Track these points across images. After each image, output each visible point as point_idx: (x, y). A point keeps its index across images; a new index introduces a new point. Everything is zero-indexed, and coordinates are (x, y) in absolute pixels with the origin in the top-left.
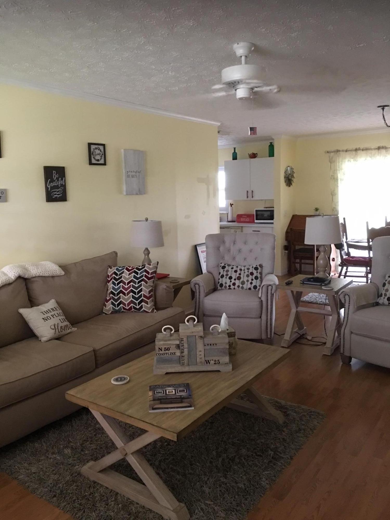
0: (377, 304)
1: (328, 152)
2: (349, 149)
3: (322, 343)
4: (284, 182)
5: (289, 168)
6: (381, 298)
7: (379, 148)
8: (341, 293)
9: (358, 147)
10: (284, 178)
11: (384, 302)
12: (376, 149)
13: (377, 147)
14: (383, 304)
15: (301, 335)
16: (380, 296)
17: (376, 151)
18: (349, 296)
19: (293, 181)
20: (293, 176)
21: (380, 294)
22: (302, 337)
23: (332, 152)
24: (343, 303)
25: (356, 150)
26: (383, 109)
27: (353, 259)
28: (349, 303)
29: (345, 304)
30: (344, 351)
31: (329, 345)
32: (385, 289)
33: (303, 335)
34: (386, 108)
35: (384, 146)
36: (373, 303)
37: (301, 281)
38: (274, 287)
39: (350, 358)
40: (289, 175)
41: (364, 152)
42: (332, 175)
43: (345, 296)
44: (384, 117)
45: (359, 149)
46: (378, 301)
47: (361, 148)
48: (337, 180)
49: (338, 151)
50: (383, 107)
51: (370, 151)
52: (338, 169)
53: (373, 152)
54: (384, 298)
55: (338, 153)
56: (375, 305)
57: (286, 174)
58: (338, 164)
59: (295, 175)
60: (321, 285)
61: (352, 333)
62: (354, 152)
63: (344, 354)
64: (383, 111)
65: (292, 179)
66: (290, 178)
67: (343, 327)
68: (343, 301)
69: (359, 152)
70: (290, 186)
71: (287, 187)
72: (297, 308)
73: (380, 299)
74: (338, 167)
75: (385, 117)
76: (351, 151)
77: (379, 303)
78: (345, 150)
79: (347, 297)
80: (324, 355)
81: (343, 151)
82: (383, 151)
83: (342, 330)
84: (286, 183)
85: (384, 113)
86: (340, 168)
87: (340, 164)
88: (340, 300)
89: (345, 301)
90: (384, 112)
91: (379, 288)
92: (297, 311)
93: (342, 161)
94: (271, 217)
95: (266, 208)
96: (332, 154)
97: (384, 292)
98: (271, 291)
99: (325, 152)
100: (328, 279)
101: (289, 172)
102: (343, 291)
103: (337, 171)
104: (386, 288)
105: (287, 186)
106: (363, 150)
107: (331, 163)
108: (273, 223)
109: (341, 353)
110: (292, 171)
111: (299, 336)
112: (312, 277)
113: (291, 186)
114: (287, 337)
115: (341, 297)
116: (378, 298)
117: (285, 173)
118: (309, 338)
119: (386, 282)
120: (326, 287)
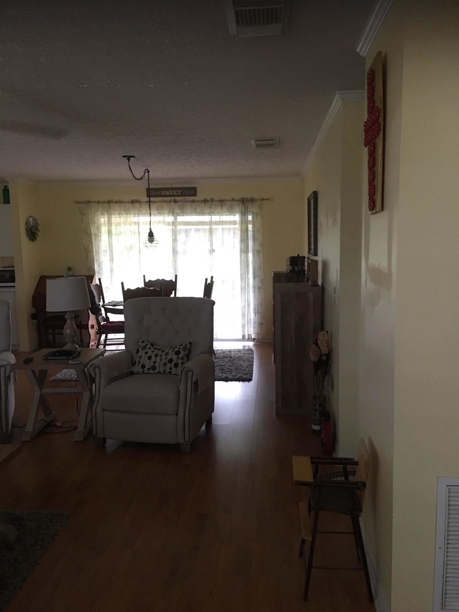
0: (132, 373)
1: (77, 202)
2: (101, 201)
3: (74, 428)
4: (26, 236)
5: (31, 218)
6: (135, 366)
7: (133, 202)
8: (90, 366)
9: (110, 199)
10: (26, 231)
11: (138, 371)
12: (130, 202)
13: (131, 201)
14: (138, 373)
15: (49, 422)
16: (134, 364)
17: (130, 204)
18: (99, 368)
19: (38, 235)
20: (37, 229)
21: (134, 362)
22: (50, 424)
23: (83, 203)
24: (94, 378)
25: (109, 202)
26: (129, 160)
27: (111, 325)
28: (100, 377)
29: (95, 378)
30: (96, 433)
31: (81, 428)
32: (138, 356)
33: (52, 421)
34: (132, 158)
35: (138, 199)
36: (128, 373)
37: (44, 356)
38: (8, 368)
39: (104, 440)
40: (32, 227)
41: (118, 205)
42: (84, 230)
43: (95, 369)
44: (130, 168)
45: (112, 202)
46: (132, 370)
47: (114, 200)
48: (91, 235)
49: (89, 202)
50: (129, 158)
51: (123, 205)
52: (91, 222)
53: (127, 205)
54: (138, 366)
55: (89, 204)
56: (129, 374)
57: (27, 226)
58: (90, 217)
59: (39, 227)
60: (68, 359)
61: (104, 410)
62: (107, 204)
63: (97, 436)
64: (129, 161)
65: (37, 232)
66: (33, 231)
67: (94, 405)
68: (93, 375)
69: (112, 204)
70: (33, 241)
71: (30, 242)
72: (41, 391)
73: (134, 368)
74: (90, 220)
75: (132, 169)
76: (103, 202)
77: (134, 372)
78: (97, 201)
79: (97, 370)
80: (75, 441)
81: (94, 202)
82: (137, 205)
83: (93, 408)
84: (28, 236)
85: (130, 165)
86: (93, 221)
87: (92, 217)
88: (90, 375)
89: (96, 374)
90: (130, 163)
91: (133, 356)
92: (41, 394)
93: (94, 214)
94: (12, 279)
95: (5, 267)
96: (83, 205)
97: (137, 360)
98: (5, 373)
99: (74, 202)
100: (77, 351)
101: (32, 224)
102: (92, 364)
103: (90, 225)
104: (139, 354)
105: (30, 240)
106: (116, 202)
107: (82, 215)
108: (14, 287)
109: (94, 436)
110: (35, 223)
111: (46, 423)
112: (57, 351)
113: (36, 241)
114: (29, 428)
115: (91, 370)
116: (133, 366)
117: (26, 224)
118: (59, 424)
119: (140, 348)
120: (73, 361)
